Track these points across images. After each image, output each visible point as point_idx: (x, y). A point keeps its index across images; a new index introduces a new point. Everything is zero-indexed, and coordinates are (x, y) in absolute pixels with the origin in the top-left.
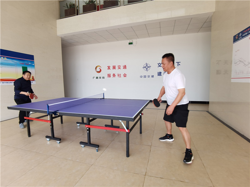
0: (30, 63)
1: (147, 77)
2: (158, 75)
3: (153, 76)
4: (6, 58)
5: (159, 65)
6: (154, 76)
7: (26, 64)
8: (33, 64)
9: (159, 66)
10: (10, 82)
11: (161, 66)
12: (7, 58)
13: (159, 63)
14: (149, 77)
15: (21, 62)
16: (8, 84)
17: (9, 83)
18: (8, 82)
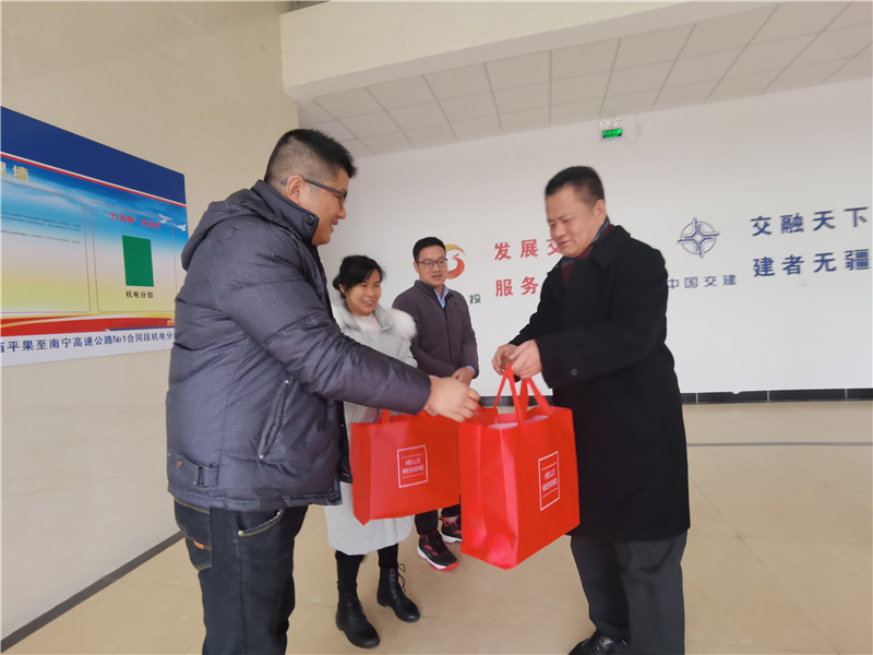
0: (164, 220)
1: (702, 283)
2: (757, 274)
3: (732, 277)
4: (23, 171)
5: (756, 225)
6: (736, 280)
7: (145, 223)
8: (183, 228)
9: (756, 230)
10: (48, 338)
11: (767, 229)
12: (33, 170)
13: (760, 218)
14: (710, 281)
15: (120, 209)
16: (35, 355)
17: (41, 344)
18: (34, 338)
